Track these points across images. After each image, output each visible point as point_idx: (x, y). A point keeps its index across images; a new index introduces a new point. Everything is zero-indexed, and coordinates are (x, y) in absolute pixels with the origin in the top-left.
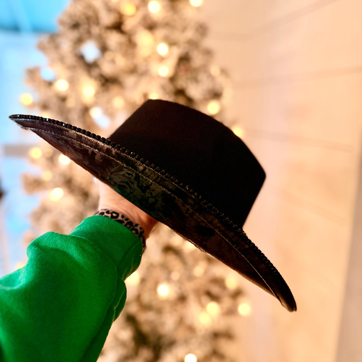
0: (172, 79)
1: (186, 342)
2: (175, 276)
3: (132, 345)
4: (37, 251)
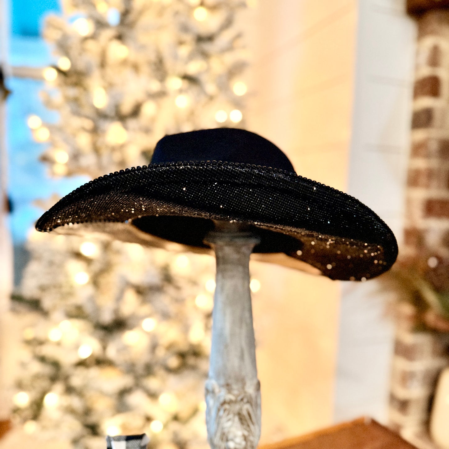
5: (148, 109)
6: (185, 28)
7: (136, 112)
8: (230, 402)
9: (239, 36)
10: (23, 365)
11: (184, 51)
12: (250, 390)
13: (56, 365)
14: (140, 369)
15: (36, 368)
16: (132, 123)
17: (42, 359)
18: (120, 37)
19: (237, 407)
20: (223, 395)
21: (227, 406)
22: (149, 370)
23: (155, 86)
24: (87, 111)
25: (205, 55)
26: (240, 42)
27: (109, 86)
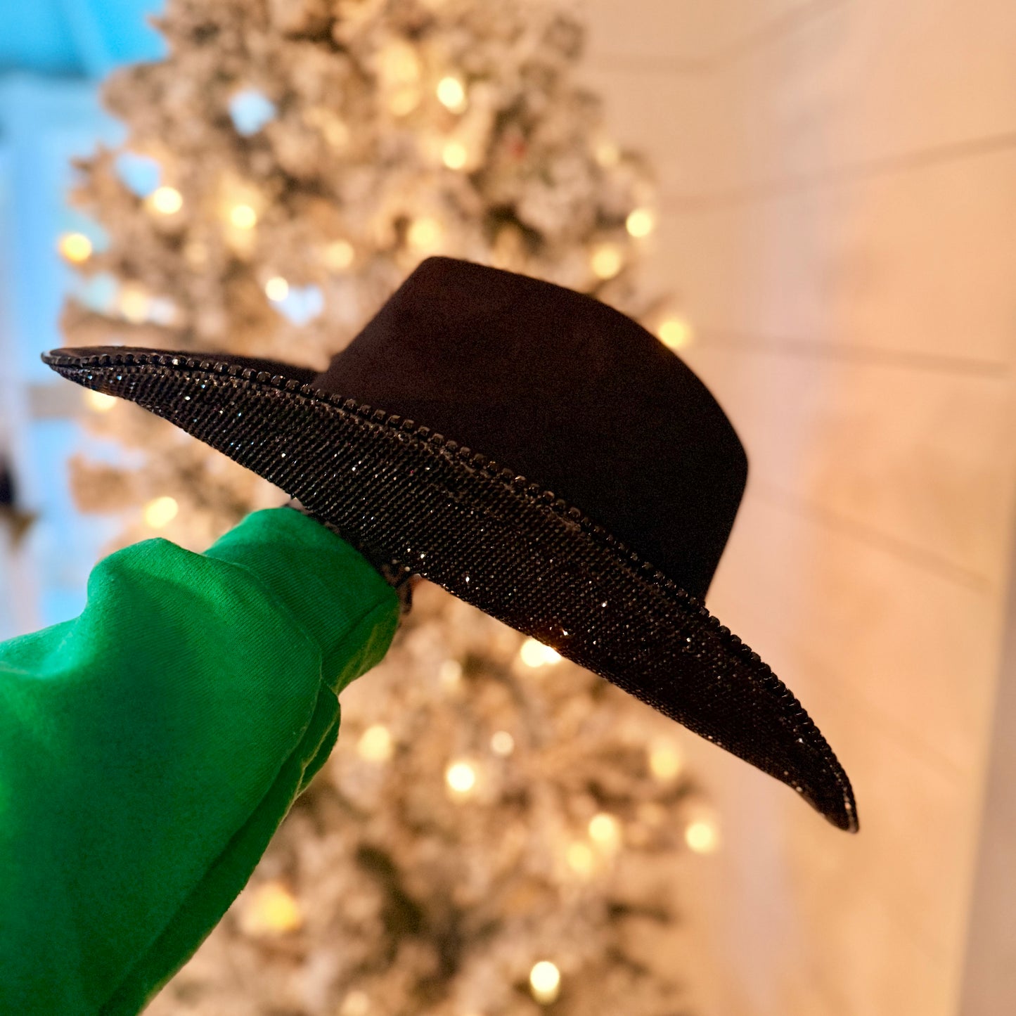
0: (477, 179)
1: (530, 925)
2: (502, 743)
3: (375, 929)
4: (114, 585)
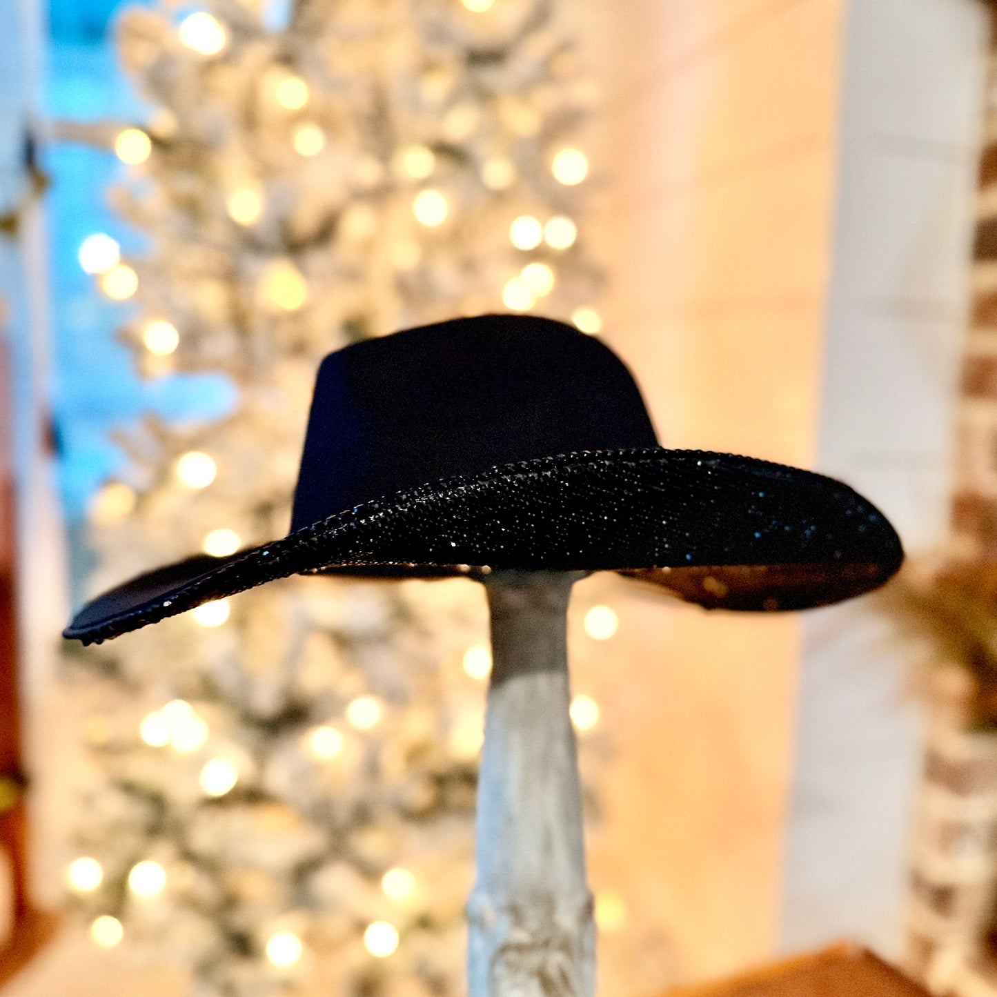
5: (357, 224)
6: (437, 34)
7: (326, 233)
8: (520, 948)
9: (565, 47)
10: (88, 800)
11: (436, 87)
12: (567, 919)
13: (157, 801)
14: (342, 814)
15: (116, 807)
16: (318, 260)
17: (129, 788)
18: (287, 60)
19: (534, 960)
20: (504, 929)
21: (512, 956)
22: (363, 816)
23: (368, 172)
24: (216, 232)
25: (484, 97)
26: (565, 64)
27: (266, 172)
